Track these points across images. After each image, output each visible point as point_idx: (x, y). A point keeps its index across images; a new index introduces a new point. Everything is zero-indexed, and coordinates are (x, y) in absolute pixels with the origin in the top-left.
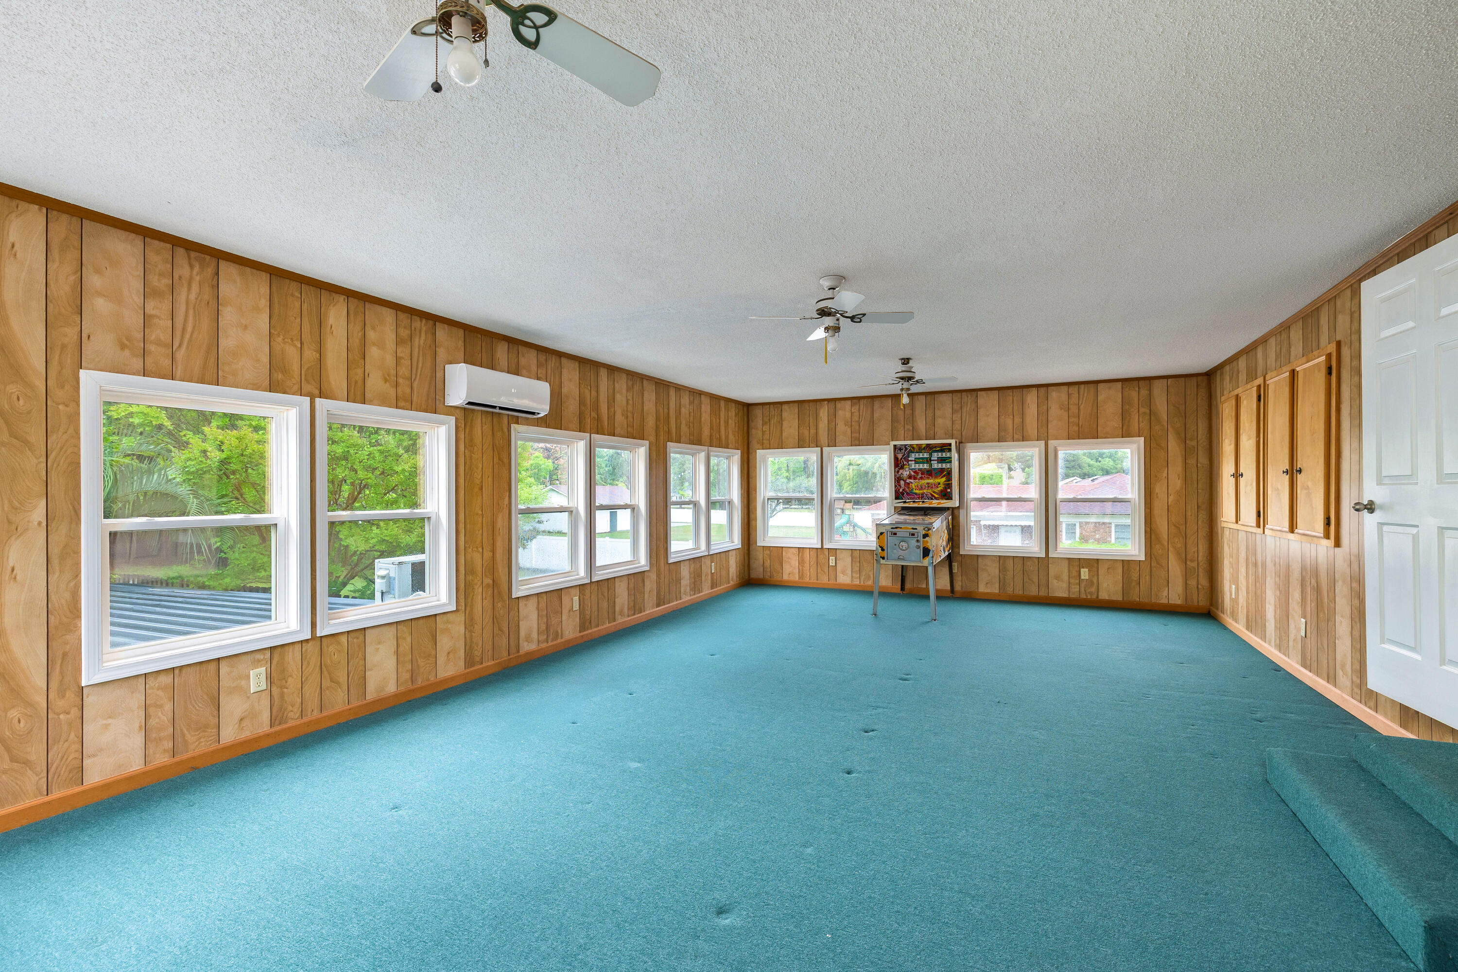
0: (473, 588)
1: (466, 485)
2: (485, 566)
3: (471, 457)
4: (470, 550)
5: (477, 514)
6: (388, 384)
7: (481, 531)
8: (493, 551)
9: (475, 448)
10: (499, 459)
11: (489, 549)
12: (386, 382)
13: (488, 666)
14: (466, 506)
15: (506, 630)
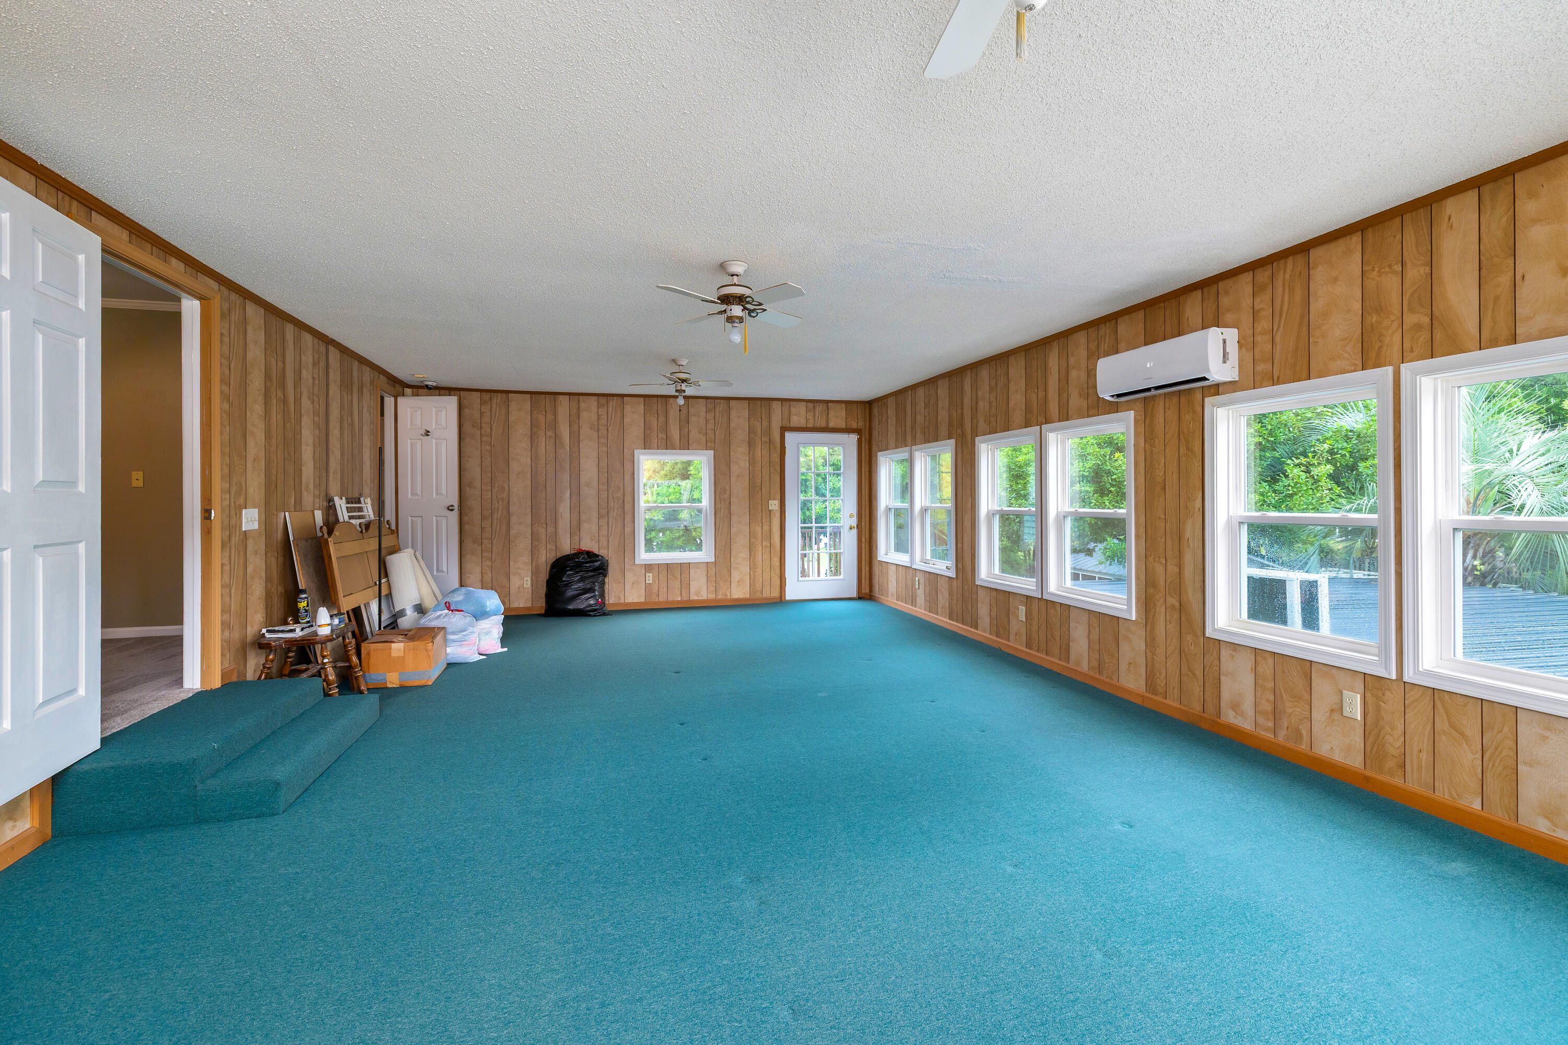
0: (1155, 604)
1: (1147, 484)
2: (1169, 581)
3: (1152, 451)
4: (1152, 558)
5: (1159, 518)
6: (1082, 398)
7: (1164, 539)
8: (1180, 566)
9: (1157, 440)
10: (1188, 449)
11: (1174, 563)
12: (1081, 397)
13: (1170, 706)
14: (1147, 508)
15: (1199, 673)
